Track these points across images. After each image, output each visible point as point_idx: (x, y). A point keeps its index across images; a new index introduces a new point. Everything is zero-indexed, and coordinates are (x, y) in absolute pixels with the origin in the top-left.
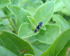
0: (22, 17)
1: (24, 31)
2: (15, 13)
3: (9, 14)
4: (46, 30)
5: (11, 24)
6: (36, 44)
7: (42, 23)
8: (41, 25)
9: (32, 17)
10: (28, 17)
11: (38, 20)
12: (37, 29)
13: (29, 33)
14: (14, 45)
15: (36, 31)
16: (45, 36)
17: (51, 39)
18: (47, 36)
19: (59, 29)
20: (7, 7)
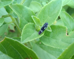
0: (26, 16)
1: (27, 33)
2: (18, 12)
3: (11, 12)
4: (51, 31)
5: (14, 22)
6: (40, 43)
7: (47, 24)
8: (46, 26)
9: (37, 17)
10: (32, 16)
11: (43, 20)
12: (42, 31)
13: (33, 35)
14: (17, 52)
15: (40, 33)
16: (50, 38)
17: (56, 41)
18: (52, 37)
19: (66, 31)
20: (9, 6)
